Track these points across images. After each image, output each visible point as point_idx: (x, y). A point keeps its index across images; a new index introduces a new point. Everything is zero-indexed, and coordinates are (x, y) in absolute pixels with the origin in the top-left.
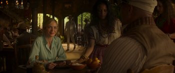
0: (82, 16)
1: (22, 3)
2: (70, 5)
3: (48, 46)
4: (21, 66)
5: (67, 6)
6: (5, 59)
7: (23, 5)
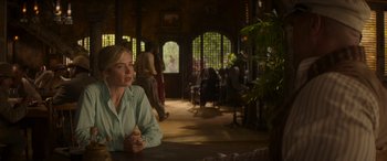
0: (202, 39)
1: (69, 12)
2: (177, 17)
3: (111, 104)
4: (59, 150)
5: (168, 17)
6: (29, 135)
7: (72, 15)
